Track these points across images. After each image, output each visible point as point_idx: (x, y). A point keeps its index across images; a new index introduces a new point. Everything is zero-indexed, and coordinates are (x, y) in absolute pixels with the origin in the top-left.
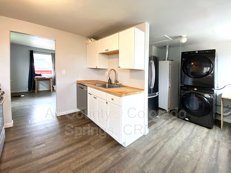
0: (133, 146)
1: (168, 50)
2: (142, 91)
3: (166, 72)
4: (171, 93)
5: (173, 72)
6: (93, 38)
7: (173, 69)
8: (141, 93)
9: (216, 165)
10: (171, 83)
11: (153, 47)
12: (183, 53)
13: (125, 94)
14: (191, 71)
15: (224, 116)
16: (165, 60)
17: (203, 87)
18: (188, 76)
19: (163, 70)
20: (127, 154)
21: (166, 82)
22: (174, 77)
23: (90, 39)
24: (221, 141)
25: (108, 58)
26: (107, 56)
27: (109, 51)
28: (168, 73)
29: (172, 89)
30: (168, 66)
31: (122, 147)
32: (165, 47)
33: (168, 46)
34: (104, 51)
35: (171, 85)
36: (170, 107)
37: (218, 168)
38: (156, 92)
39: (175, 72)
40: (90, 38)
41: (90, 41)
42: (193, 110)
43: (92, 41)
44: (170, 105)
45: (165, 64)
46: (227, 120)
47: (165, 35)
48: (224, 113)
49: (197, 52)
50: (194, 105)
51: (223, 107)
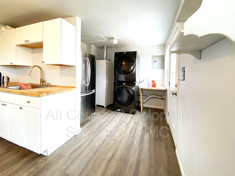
0: (58, 152)
1: (105, 50)
2: (73, 89)
3: (104, 71)
4: (108, 89)
5: (109, 71)
6: (10, 26)
7: (110, 67)
8: (71, 90)
9: (133, 141)
10: (108, 81)
11: (92, 46)
12: (116, 53)
13: (46, 94)
14: (123, 69)
15: (143, 103)
16: (103, 59)
17: (129, 82)
18: (121, 74)
19: (101, 68)
20: (48, 163)
21: (104, 79)
22: (110, 75)
23: (5, 27)
24: (139, 122)
25: (33, 53)
26: (31, 50)
27: (29, 42)
28: (105, 72)
29: (108, 85)
30: (105, 65)
31: (43, 158)
32: (103, 47)
33: (105, 47)
34: (23, 43)
35: (108, 83)
36: (107, 103)
37: (134, 143)
38: (93, 89)
39: (111, 71)
40: (5, 24)
41: (3, 29)
42: (124, 102)
43: (8, 29)
44: (107, 100)
45: (102, 63)
46: (145, 105)
47: (100, 35)
48: (143, 100)
49: (125, 53)
50: (125, 97)
51: (143, 96)
